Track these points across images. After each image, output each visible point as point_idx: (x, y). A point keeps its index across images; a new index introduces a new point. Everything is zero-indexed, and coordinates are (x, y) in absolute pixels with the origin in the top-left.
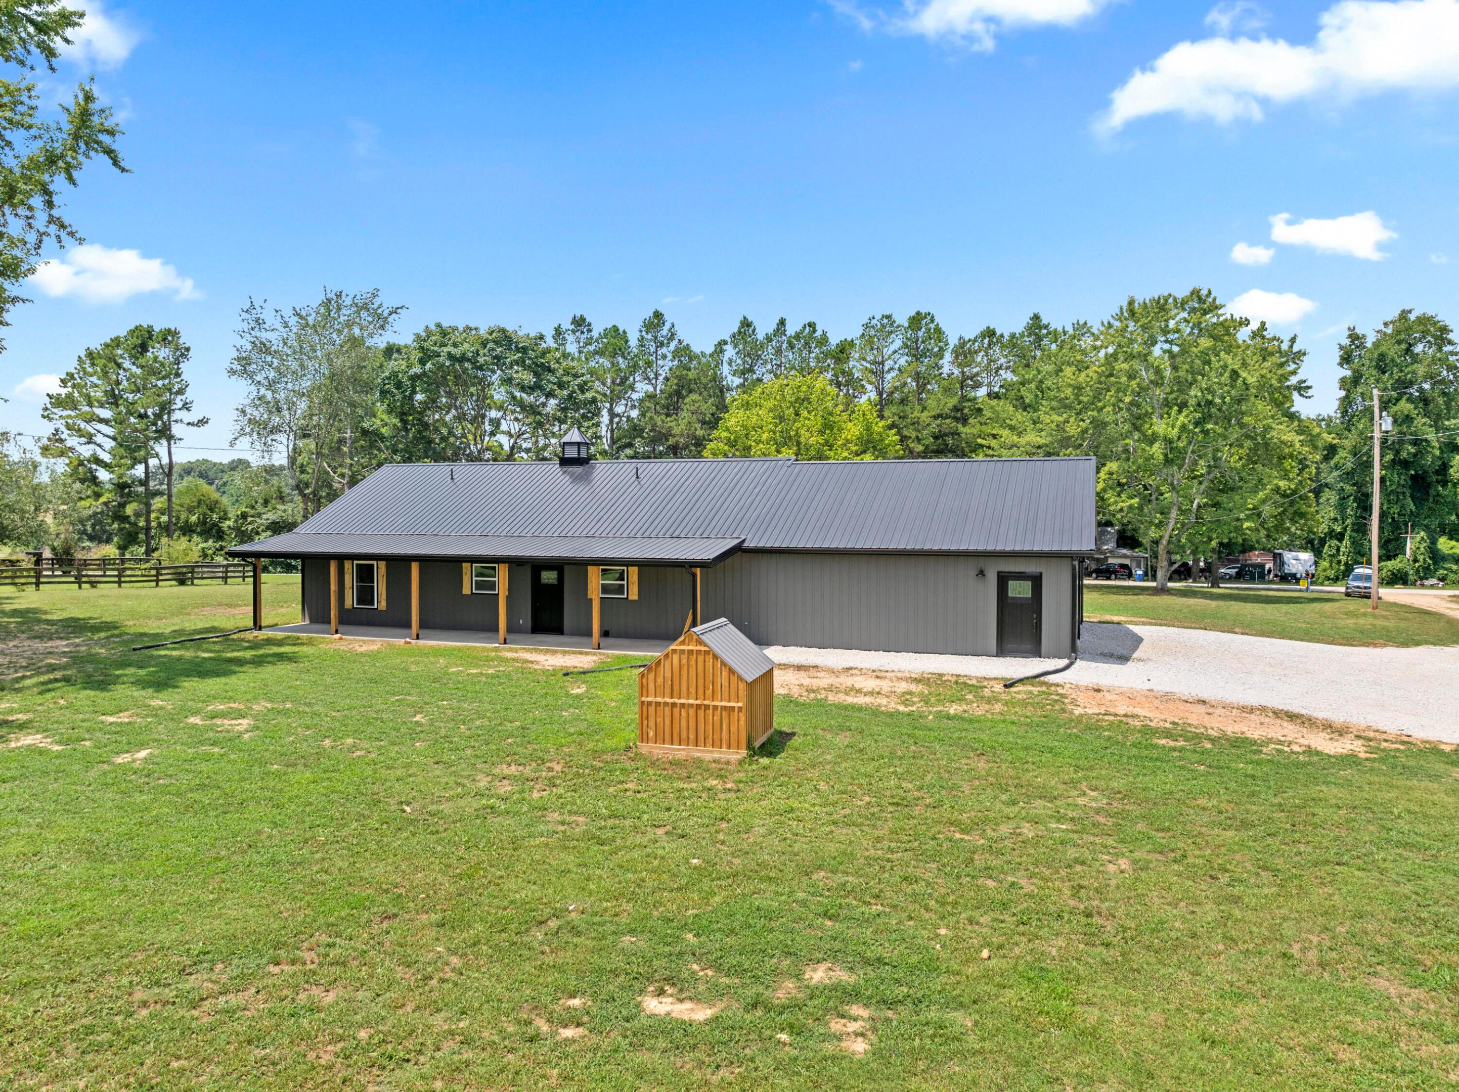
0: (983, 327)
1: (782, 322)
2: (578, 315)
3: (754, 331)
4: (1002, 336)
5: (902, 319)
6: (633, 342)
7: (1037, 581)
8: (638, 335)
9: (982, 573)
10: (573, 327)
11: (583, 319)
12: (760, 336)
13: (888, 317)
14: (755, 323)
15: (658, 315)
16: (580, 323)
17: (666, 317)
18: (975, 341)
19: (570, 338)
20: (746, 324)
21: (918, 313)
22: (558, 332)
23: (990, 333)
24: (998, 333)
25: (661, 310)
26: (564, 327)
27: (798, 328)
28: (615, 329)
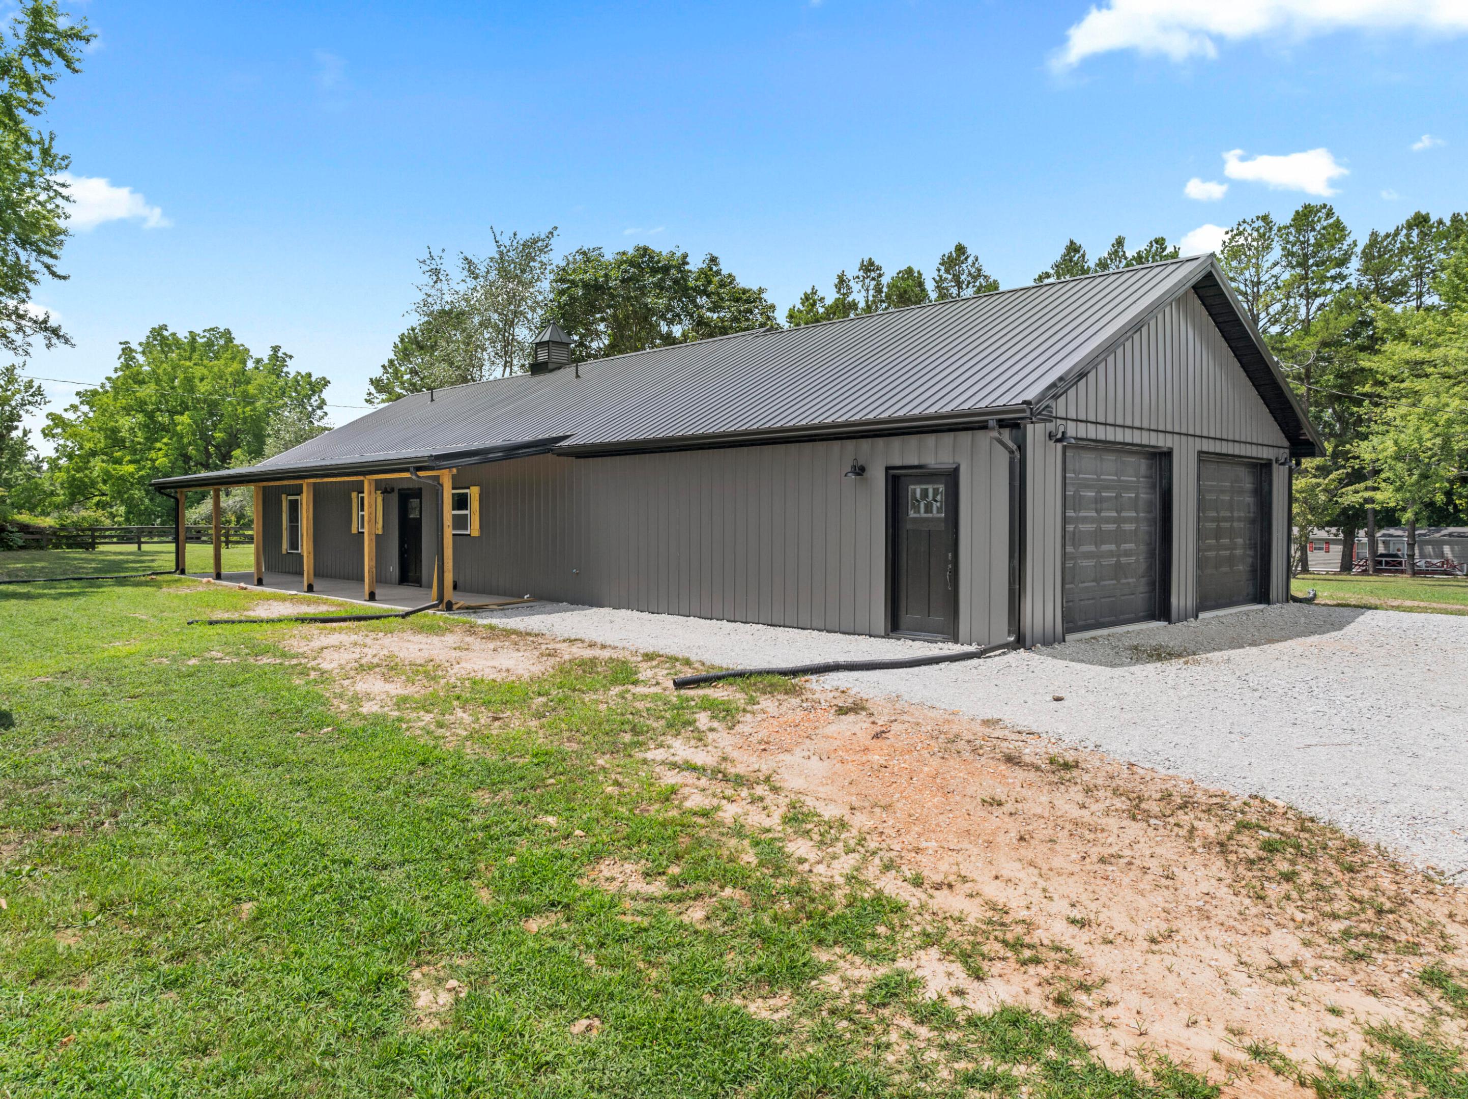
0: (1409, 214)
1: (1120, 242)
2: (866, 259)
3: (1083, 256)
4: (1440, 222)
5: (1283, 217)
6: (930, 286)
7: (951, 477)
8: (935, 274)
9: (860, 471)
10: (861, 273)
11: (871, 263)
12: (1091, 262)
13: (1265, 218)
14: (1085, 247)
15: (960, 249)
16: (869, 267)
17: (969, 252)
18: (1397, 233)
19: (855, 286)
20: (1073, 248)
21: (1306, 207)
22: (842, 281)
23: (1420, 221)
24: (1434, 219)
25: (964, 243)
26: (849, 275)
27: (1143, 247)
28: (910, 271)
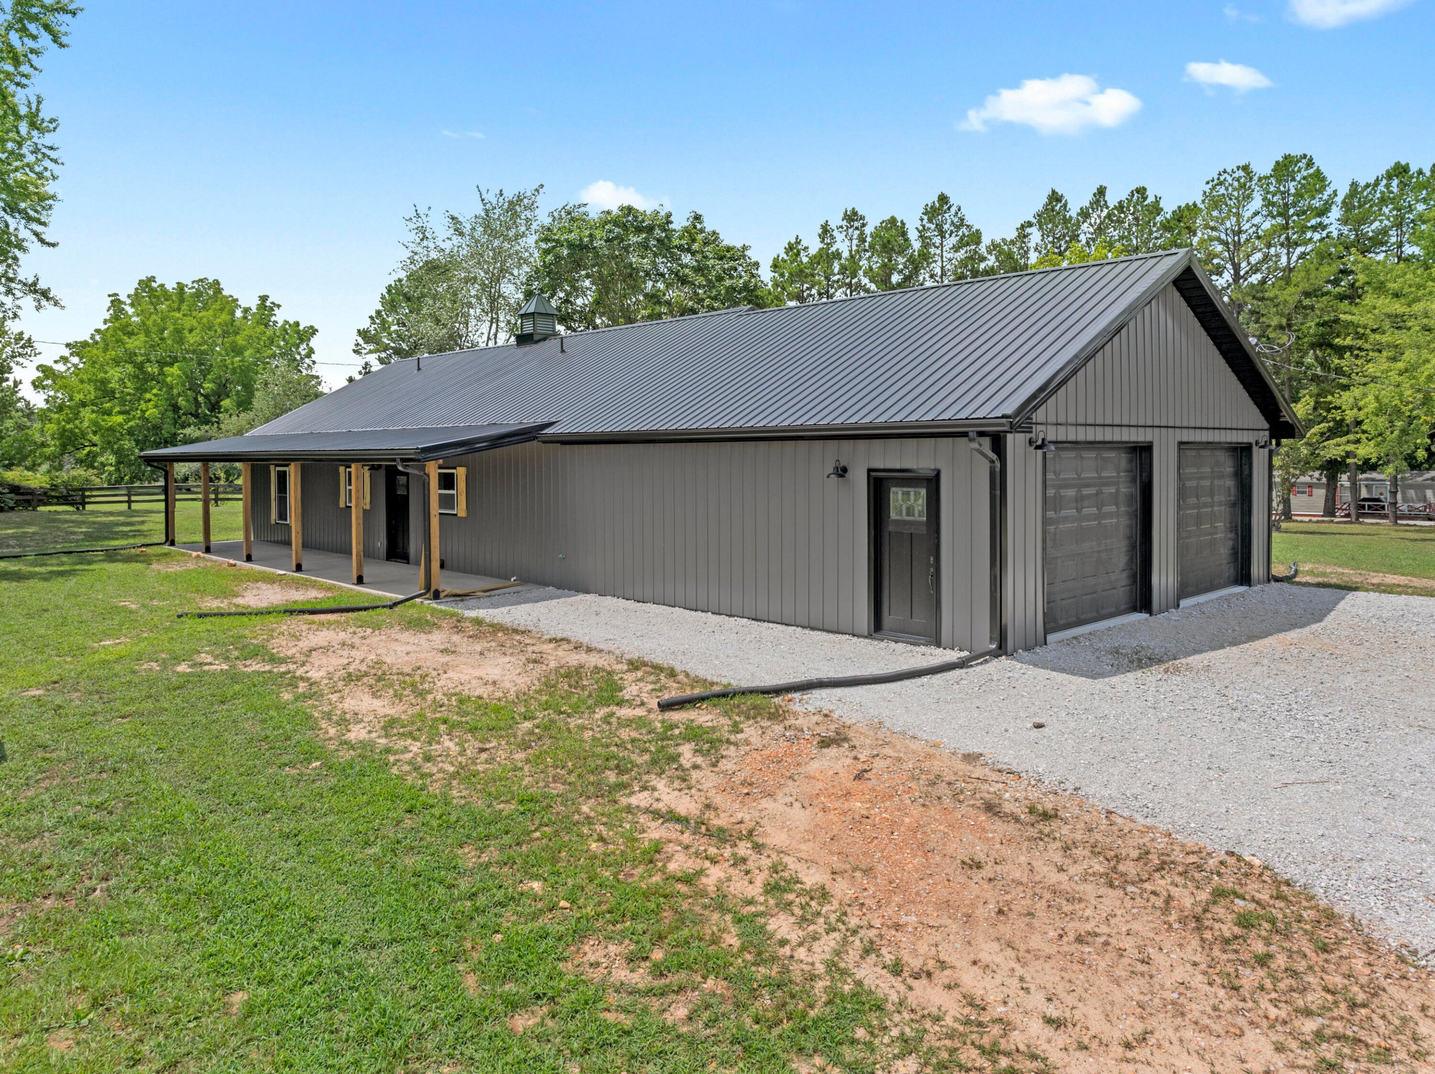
0: (1389, 165)
1: (1101, 191)
2: (849, 209)
3: (1065, 205)
4: (1420, 172)
5: (1263, 167)
6: (913, 235)
7: (933, 483)
8: (918, 224)
9: (842, 472)
10: (845, 223)
11: (854, 213)
12: (1073, 211)
13: (1246, 168)
14: (1067, 197)
15: (943, 199)
16: (852, 217)
17: (952, 201)
18: (1377, 182)
19: (839, 236)
20: (1055, 197)
21: (1286, 157)
22: (825, 231)
23: (1400, 171)
24: (1413, 169)
25: (947, 193)
26: (833, 225)
27: (1124, 196)
28: (893, 220)
